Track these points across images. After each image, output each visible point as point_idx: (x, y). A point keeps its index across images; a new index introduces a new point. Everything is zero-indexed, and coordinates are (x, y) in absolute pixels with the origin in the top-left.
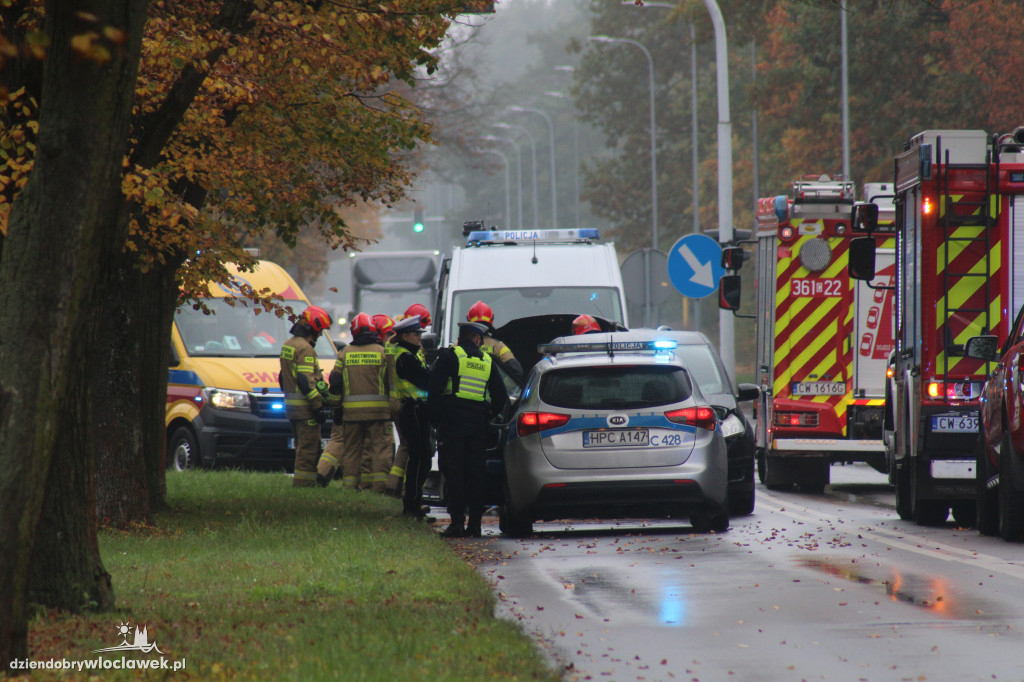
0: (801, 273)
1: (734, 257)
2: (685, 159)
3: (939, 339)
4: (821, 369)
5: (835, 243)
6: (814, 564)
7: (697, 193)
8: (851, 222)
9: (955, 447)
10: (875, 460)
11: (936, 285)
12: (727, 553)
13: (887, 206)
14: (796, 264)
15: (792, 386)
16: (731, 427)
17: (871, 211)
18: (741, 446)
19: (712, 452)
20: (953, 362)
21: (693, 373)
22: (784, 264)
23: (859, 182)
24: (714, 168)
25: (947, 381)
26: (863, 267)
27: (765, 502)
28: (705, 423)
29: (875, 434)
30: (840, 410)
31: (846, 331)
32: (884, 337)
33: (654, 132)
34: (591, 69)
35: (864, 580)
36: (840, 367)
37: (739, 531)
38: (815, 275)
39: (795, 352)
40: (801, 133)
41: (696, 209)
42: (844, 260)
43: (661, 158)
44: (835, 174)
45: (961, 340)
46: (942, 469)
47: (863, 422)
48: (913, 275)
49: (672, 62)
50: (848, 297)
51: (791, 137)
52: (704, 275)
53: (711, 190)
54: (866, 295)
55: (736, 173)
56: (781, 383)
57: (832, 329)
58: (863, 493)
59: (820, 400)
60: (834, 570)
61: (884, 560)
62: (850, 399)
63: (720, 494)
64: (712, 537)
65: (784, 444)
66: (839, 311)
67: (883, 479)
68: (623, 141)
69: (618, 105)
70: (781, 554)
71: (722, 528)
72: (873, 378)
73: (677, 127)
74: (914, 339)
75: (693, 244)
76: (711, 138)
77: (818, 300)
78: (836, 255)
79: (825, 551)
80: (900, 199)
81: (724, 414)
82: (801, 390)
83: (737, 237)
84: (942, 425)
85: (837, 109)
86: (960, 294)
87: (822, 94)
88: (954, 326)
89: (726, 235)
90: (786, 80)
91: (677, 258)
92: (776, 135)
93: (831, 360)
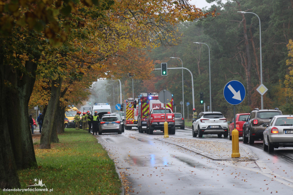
0: (129, 108)
1: (122, 106)
2: (117, 96)
3: (143, 114)
4: (131, 117)
5: (132, 104)
6: (130, 137)
7: (118, 100)
8: (134, 102)
9: (144, 125)
10: (136, 126)
11: (142, 109)
12: (121, 136)
13: (137, 101)
14: (128, 107)
15: (128, 119)
16: (122, 123)
17: (136, 101)
18: (123, 125)
19: (120, 126)
20: (144, 116)
21: (118, 118)
22: (127, 107)
23: (134, 98)
24: (120, 97)
25: (144, 118)
26: (135, 107)
27: (125, 131)
28: (119, 123)
29: (136, 124)
30: (133, 121)
31: (133, 113)
32: (137, 114)
33: (114, 93)
34: (107, 87)
35: (135, 139)
36: (133, 117)
37: (123, 134)
38: (130, 108)
39: (128, 116)
40: (129, 93)
41: (118, 101)
42: (133, 106)
43: (115, 96)
44: (132, 97)
45: (145, 114)
46: (143, 127)
47: (135, 123)
48: (140, 108)
49: (116, 86)
50: (134, 110)
51: (128, 94)
52: (119, 108)
53: (120, 99)
54: (135, 110)
55: (122, 97)
56: (127, 119)
57: (132, 113)
58: (135, 130)
59: (131, 120)
60: (132, 138)
61: (137, 137)
62: (134, 120)
63: (121, 130)
64: (120, 134)
65: (127, 125)
66: (133, 111)
67: (137, 128)
68: (111, 94)
69: (110, 91)
70: (127, 136)
71: (121, 133)
72: (136, 118)
73: (116, 93)
74: (140, 114)
75: (118, 105)
76: (119, 94)
77: (130, 110)
78: (132, 106)
79: (131, 136)
80: (139, 100)
81: (121, 122)
82: (129, 119)
83: (122, 104)
84: (143, 123)
85: (132, 91)
86: (145, 110)
87: (131, 89)
88: (144, 113)
89: (121, 104)
90: (127, 88)
91: (116, 106)
92: (126, 94)
93: (132, 116)
